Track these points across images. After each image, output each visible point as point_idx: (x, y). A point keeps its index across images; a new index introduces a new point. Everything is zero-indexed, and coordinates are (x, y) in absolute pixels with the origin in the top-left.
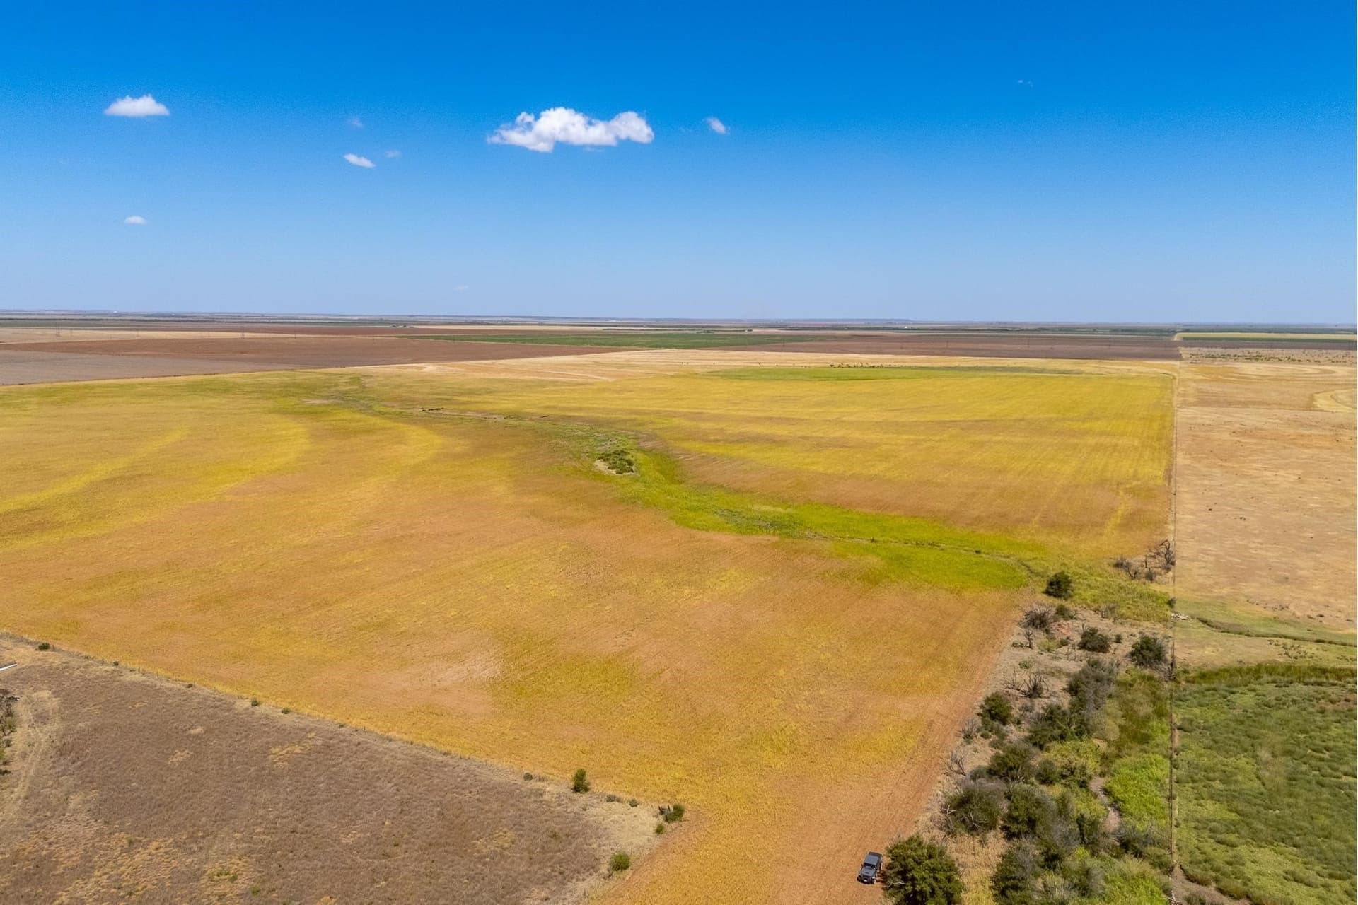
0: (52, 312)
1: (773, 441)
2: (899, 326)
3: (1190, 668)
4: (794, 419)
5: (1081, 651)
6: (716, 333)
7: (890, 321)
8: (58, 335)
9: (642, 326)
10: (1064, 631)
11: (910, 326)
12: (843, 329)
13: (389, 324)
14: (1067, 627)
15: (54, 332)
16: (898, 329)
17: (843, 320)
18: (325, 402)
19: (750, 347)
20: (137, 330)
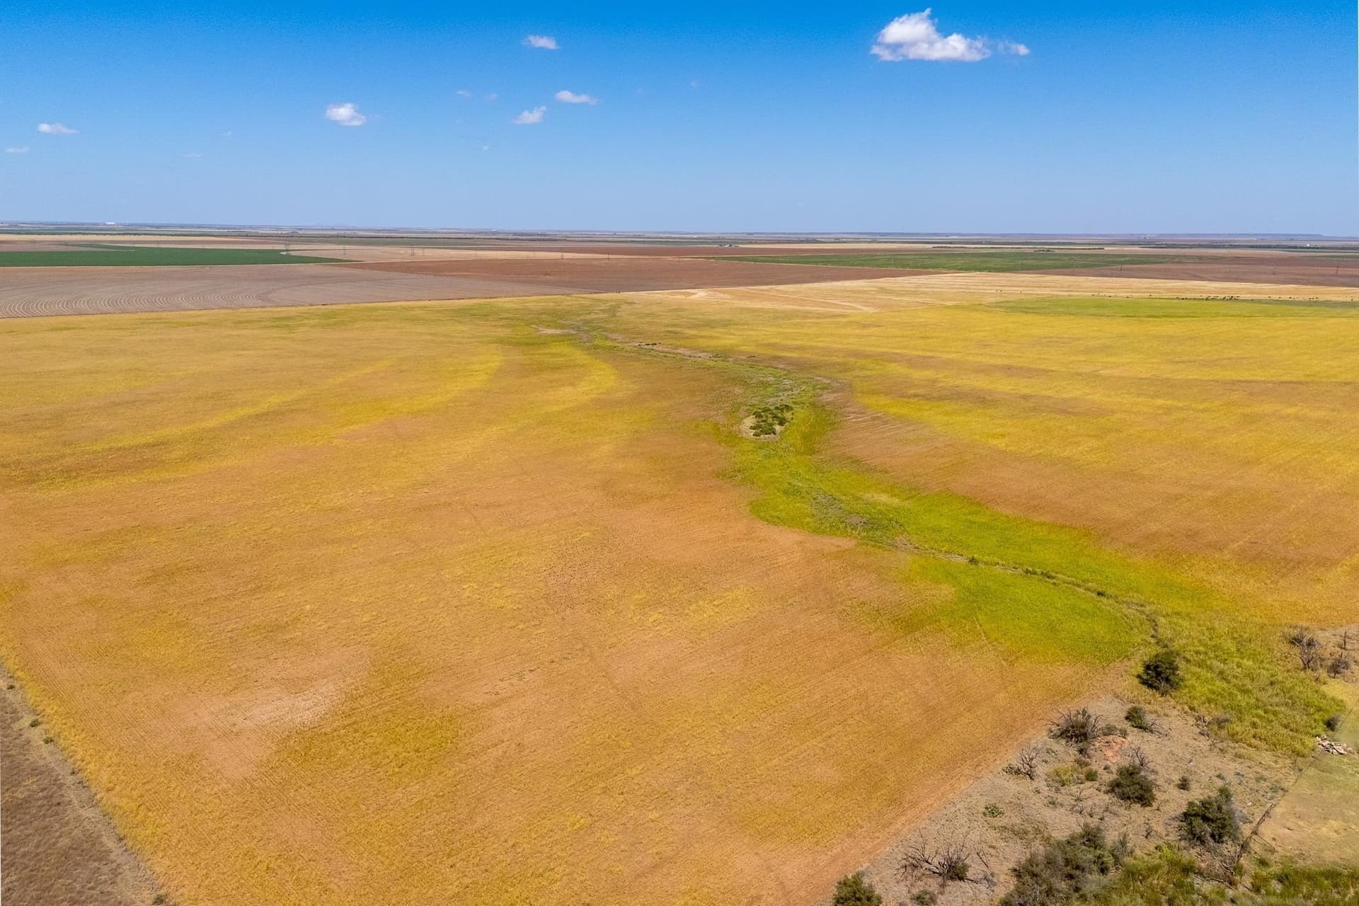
0: (445, 231)
1: (983, 400)
2: (1298, 244)
3: (1273, 858)
4: (1037, 370)
5: (1106, 797)
6: (1057, 251)
7: (1292, 237)
8: (413, 254)
9: (981, 243)
10: (1109, 753)
11: (1314, 244)
12: (1223, 247)
13: (716, 243)
14: (1117, 748)
15: (410, 251)
16: (1295, 247)
17: (1230, 235)
18: (559, 332)
19: (1080, 270)
20: (476, 249)
